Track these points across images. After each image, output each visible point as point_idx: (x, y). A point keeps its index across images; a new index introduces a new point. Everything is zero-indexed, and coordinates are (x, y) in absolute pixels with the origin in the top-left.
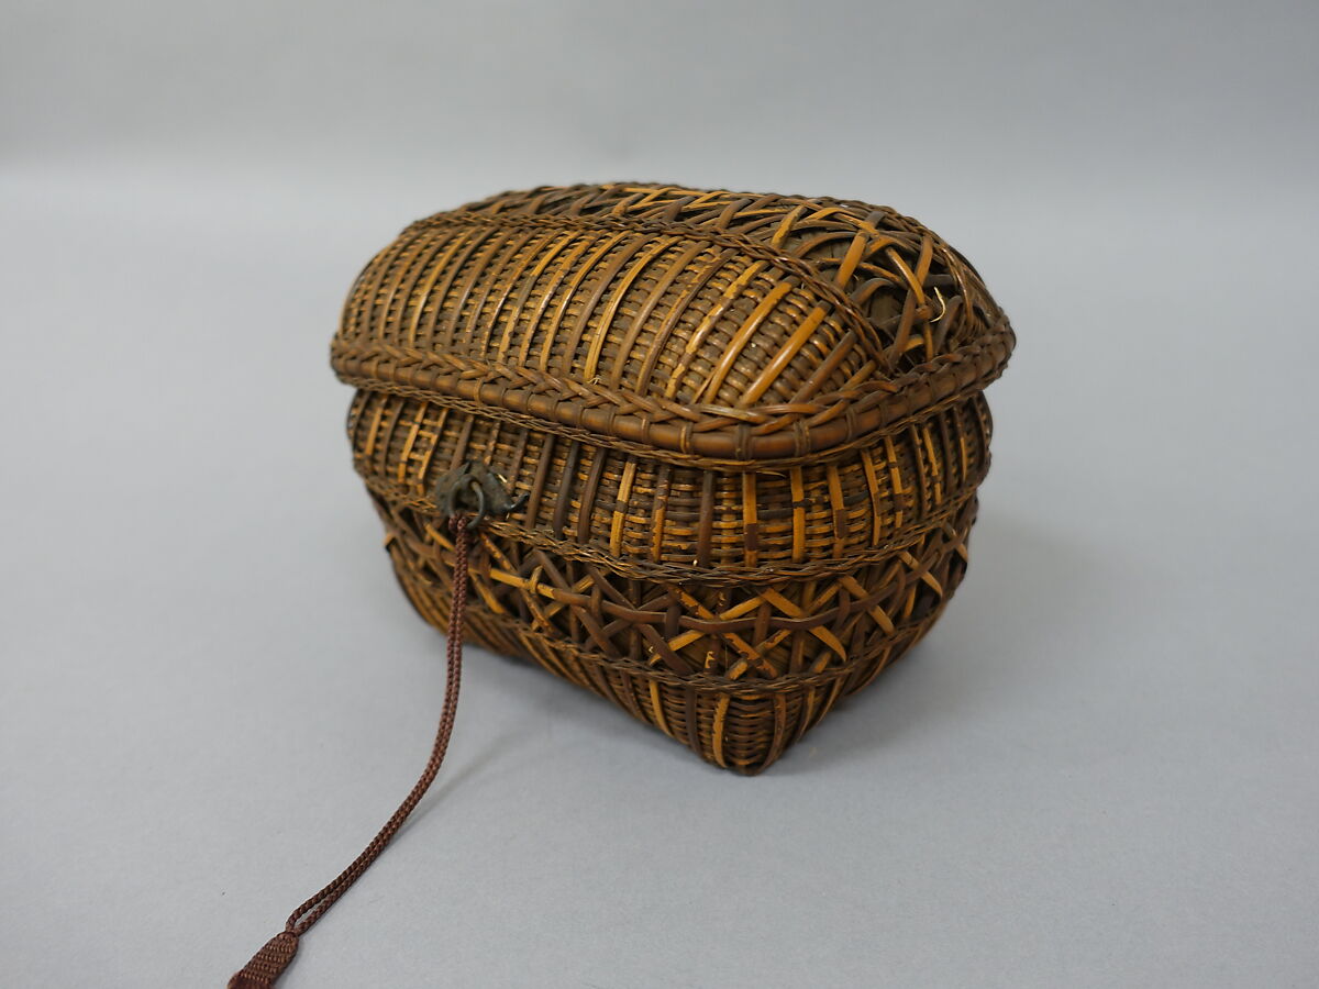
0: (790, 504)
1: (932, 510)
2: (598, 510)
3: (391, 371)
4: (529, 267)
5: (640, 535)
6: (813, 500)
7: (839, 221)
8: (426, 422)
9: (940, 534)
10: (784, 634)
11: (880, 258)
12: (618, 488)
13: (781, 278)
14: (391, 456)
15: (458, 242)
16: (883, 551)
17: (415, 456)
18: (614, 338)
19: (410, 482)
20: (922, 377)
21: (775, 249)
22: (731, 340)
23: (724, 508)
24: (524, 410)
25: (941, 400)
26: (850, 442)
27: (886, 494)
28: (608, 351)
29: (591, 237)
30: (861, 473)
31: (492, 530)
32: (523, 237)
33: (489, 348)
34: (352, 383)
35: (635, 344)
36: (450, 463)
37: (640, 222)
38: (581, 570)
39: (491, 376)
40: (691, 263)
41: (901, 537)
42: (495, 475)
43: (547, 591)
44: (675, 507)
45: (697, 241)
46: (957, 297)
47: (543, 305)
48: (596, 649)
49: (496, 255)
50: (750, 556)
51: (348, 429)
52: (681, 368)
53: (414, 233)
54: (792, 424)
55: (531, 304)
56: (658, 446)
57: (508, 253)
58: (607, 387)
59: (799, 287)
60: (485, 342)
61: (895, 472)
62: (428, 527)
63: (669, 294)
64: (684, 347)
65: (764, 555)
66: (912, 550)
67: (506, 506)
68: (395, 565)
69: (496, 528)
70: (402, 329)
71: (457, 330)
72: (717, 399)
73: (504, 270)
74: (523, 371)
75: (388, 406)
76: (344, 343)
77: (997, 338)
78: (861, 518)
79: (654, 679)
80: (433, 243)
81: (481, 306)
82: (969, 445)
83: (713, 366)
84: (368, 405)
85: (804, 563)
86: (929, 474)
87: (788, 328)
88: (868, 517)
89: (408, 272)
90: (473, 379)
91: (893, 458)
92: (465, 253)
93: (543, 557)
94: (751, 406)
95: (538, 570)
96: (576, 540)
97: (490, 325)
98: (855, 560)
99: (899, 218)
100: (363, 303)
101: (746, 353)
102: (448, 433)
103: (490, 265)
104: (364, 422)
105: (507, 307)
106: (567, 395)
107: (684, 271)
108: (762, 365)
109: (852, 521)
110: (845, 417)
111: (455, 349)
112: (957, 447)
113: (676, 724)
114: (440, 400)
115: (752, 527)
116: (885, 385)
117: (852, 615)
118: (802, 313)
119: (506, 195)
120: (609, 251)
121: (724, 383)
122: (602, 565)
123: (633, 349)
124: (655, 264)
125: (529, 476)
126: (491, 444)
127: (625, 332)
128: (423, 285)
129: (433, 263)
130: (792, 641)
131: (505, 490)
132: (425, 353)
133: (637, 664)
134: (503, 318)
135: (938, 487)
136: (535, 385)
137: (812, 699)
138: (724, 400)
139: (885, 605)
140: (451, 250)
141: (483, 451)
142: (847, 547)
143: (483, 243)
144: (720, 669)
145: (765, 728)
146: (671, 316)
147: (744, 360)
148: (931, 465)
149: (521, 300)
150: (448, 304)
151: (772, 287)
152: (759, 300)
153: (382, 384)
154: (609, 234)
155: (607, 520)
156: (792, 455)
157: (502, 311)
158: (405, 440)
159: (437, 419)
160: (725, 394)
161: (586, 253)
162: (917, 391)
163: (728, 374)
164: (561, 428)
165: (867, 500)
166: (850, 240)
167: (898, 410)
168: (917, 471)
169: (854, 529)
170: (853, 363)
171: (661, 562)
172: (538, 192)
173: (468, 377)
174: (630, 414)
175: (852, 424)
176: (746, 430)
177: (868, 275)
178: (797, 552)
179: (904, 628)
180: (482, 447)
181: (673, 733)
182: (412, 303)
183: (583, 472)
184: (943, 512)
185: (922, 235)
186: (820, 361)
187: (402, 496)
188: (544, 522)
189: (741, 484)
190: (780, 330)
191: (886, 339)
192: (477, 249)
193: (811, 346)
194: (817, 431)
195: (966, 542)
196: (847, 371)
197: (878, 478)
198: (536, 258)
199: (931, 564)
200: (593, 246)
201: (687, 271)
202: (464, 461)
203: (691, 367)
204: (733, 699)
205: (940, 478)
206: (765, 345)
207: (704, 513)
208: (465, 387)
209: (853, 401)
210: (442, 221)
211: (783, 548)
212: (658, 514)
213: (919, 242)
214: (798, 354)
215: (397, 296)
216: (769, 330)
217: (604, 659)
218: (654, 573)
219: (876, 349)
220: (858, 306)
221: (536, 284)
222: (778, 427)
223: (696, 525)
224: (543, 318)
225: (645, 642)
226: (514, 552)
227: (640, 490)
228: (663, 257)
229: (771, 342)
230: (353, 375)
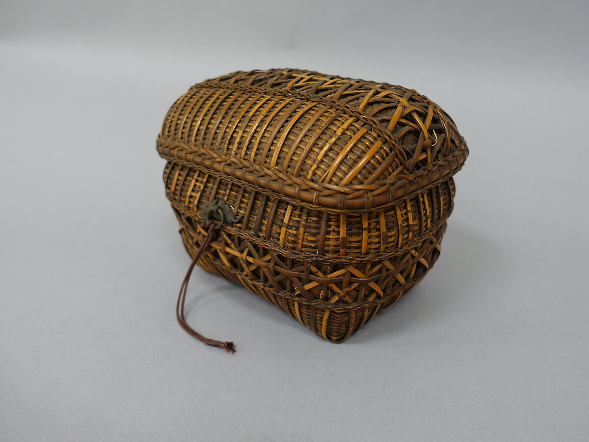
0: (362, 229)
1: (426, 231)
2: (274, 225)
3: (184, 155)
4: (247, 112)
5: (293, 239)
6: (372, 227)
7: (391, 98)
8: (199, 179)
9: (429, 241)
10: (356, 285)
11: (409, 117)
12: (284, 217)
13: (363, 126)
14: (182, 193)
15: (215, 96)
16: (402, 250)
17: (193, 194)
18: (285, 149)
19: (191, 206)
20: (425, 173)
21: (360, 112)
22: (338, 154)
23: (332, 229)
24: (243, 178)
25: (433, 182)
26: (391, 202)
27: (406, 224)
28: (282, 155)
29: (276, 99)
30: (394, 215)
31: (226, 230)
32: (245, 96)
33: (228, 149)
34: (166, 158)
35: (295, 153)
36: (209, 198)
37: (299, 94)
38: (266, 252)
39: (229, 162)
40: (322, 116)
41: (411, 243)
42: (229, 206)
43: (251, 260)
44: (309, 227)
45: (325, 105)
46: (443, 135)
47: (253, 130)
48: (271, 286)
49: (233, 104)
50: (342, 251)
51: (164, 178)
52: (315, 166)
53: (196, 90)
54: (364, 194)
55: (247, 130)
56: (303, 201)
57: (238, 104)
58: (281, 172)
59: (371, 130)
60: (226, 146)
61: (410, 214)
62: (198, 226)
63: (311, 130)
64: (317, 157)
65: (348, 251)
66: (416, 249)
67: (233, 220)
68: (183, 240)
69: (229, 230)
70: (189, 136)
71: (214, 139)
72: (330, 181)
73: (236, 112)
74: (243, 161)
75: (182, 170)
76: (162, 140)
77: (461, 153)
78: (393, 236)
79: (297, 301)
80: (204, 96)
81: (225, 128)
82: (444, 200)
83: (330, 166)
84: (173, 168)
85: (366, 255)
86: (425, 214)
87: (365, 150)
88: (396, 235)
89: (192, 109)
90: (221, 162)
91: (409, 208)
92: (219, 102)
93: (249, 244)
94: (346, 185)
95: (247, 250)
96: (264, 238)
97: (229, 137)
98: (390, 254)
99: (419, 95)
100: (172, 121)
101: (345, 161)
102: (208, 185)
103: (229, 109)
104: (171, 176)
105: (237, 130)
106: (262, 174)
107: (318, 120)
108: (352, 167)
109: (389, 237)
110: (389, 192)
111: (212, 147)
112: (439, 201)
113: (305, 320)
114: (205, 170)
115: (344, 239)
116: (407, 177)
117: (387, 277)
118: (371, 143)
119: (238, 73)
120: (284, 107)
121: (334, 174)
122: (276, 250)
123: (293, 155)
124: (305, 115)
125: (244, 207)
126: (228, 191)
127: (290, 147)
128: (199, 116)
129: (204, 106)
130: (359, 288)
131: (233, 213)
132: (199, 148)
133: (289, 294)
134: (235, 135)
135: (429, 220)
136: (248, 168)
137: (367, 313)
138: (334, 182)
139: (402, 273)
140: (212, 100)
141: (224, 194)
142: (386, 248)
143: (227, 98)
144: (327, 299)
145: (346, 324)
146: (312, 141)
147: (344, 164)
148: (426, 210)
149: (243, 128)
150: (210, 126)
151: (359, 130)
152: (352, 135)
153: (179, 161)
154: (284, 98)
155: (278, 231)
156: (363, 208)
157: (234, 132)
158: (189, 186)
159: (203, 178)
160: (334, 179)
161: (274, 107)
162: (422, 179)
163: (336, 170)
164: (259, 189)
165: (397, 227)
166: (396, 107)
167: (413, 188)
168: (420, 213)
169: (390, 240)
170: (394, 166)
171: (302, 252)
172: (252, 73)
173: (218, 161)
174: (291, 185)
175: (392, 195)
176: (343, 196)
177: (403, 125)
178: (363, 250)
179: (410, 282)
180: (223, 192)
181: (304, 323)
182: (194, 124)
183: (269, 208)
184: (431, 231)
185: (429, 104)
186: (379, 165)
187: (187, 211)
188: (250, 229)
189: (340, 219)
190: (361, 150)
191: (409, 155)
192: (224, 101)
193: (375, 159)
194: (375, 198)
195: (440, 244)
196: (391, 170)
197: (402, 217)
198: (251, 107)
199: (424, 254)
200: (277, 103)
201: (320, 120)
202: (215, 198)
203: (320, 166)
204: (332, 312)
205: (430, 216)
206: (354, 157)
207: (322, 231)
208: (216, 166)
209: (393, 184)
210: (209, 85)
211: (357, 248)
212: (302, 230)
213: (427, 108)
214: (369, 162)
215: (187, 120)
216: (356, 150)
217: (275, 291)
218: (299, 256)
219: (405, 160)
220: (397, 140)
221: (250, 120)
222: (357, 196)
223: (319, 236)
224: (253, 137)
225: (294, 285)
226: (236, 241)
227: (294, 218)
228: (309, 112)
229: (357, 156)
230: (167, 155)
